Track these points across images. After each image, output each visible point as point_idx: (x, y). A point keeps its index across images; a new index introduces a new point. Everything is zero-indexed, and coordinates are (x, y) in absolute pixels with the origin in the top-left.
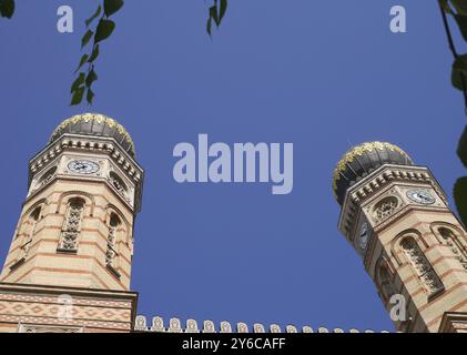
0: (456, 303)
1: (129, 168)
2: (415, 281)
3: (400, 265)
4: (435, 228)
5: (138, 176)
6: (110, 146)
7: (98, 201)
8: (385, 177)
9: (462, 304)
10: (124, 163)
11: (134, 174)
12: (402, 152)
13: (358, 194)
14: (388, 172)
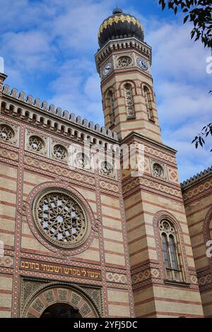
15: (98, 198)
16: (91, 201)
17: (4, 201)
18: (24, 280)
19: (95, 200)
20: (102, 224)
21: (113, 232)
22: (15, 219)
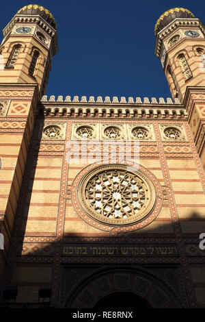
0: (197, 82)
1: (48, 30)
2: (181, 74)
3: (176, 67)
4: (195, 49)
5: (53, 33)
6: (37, 19)
7: (28, 45)
8: (176, 25)
9: (199, 83)
10: (46, 27)
11: (51, 33)
12: (189, 12)
13: (163, 35)
14: (177, 23)
15: (164, 164)
16: (155, 169)
17: (47, 189)
18: (65, 267)
19: (160, 167)
20: (171, 190)
21: (189, 196)
22: (58, 205)
